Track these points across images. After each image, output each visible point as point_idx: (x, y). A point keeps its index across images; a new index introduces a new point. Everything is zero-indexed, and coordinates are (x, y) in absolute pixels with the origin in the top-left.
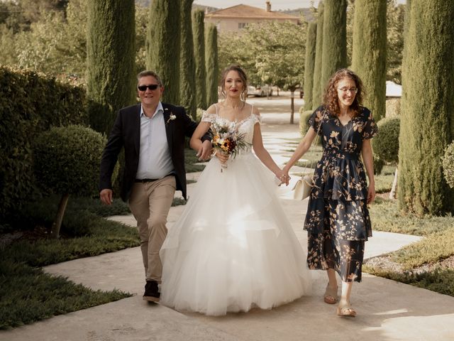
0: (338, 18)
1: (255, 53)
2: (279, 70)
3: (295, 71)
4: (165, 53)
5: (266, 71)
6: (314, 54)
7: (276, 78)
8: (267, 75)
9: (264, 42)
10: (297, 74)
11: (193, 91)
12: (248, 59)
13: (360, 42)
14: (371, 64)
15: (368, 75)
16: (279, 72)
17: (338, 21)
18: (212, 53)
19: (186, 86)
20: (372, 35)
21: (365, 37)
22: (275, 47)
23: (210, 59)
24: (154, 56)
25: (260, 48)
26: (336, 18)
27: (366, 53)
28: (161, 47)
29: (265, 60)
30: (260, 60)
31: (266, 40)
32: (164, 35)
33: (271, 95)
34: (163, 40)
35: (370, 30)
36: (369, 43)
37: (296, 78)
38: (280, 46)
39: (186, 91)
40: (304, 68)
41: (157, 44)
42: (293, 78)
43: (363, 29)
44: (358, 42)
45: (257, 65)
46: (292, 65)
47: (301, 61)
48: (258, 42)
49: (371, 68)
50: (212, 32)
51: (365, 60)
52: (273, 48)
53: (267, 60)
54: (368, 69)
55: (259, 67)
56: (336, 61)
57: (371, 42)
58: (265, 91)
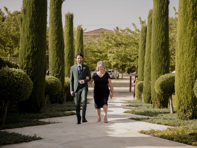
0: (163, 11)
1: (107, 48)
2: (122, 58)
3: (132, 59)
4: (34, 26)
5: (114, 59)
6: (145, 46)
7: (121, 64)
8: (114, 61)
9: (113, 41)
10: (133, 61)
11: (62, 64)
12: (103, 52)
13: (184, 14)
14: (193, 32)
15: (191, 40)
16: (122, 60)
17: (163, 13)
18: (79, 46)
19: (57, 60)
20: (193, 8)
21: (188, 10)
22: (120, 44)
23: (78, 49)
24: (26, 28)
25: (110, 45)
26: (161, 11)
27: (189, 23)
28: (31, 22)
29: (114, 52)
30: (111, 52)
31: (115, 40)
32: (33, 12)
33: (118, 78)
34: (33, 16)
35: (192, 5)
36: (191, 15)
37: (133, 63)
38: (123, 44)
39: (57, 63)
40: (138, 57)
41: (28, 19)
42: (131, 63)
43: (186, 4)
44: (183, 14)
45: (109, 55)
46: (131, 56)
47: (136, 53)
48: (110, 42)
49: (192, 34)
50: (80, 32)
51: (188, 28)
52: (118, 45)
53: (115, 52)
54: (190, 35)
55: (110, 57)
56: (161, 41)
57: (193, 14)
58: (114, 76)
